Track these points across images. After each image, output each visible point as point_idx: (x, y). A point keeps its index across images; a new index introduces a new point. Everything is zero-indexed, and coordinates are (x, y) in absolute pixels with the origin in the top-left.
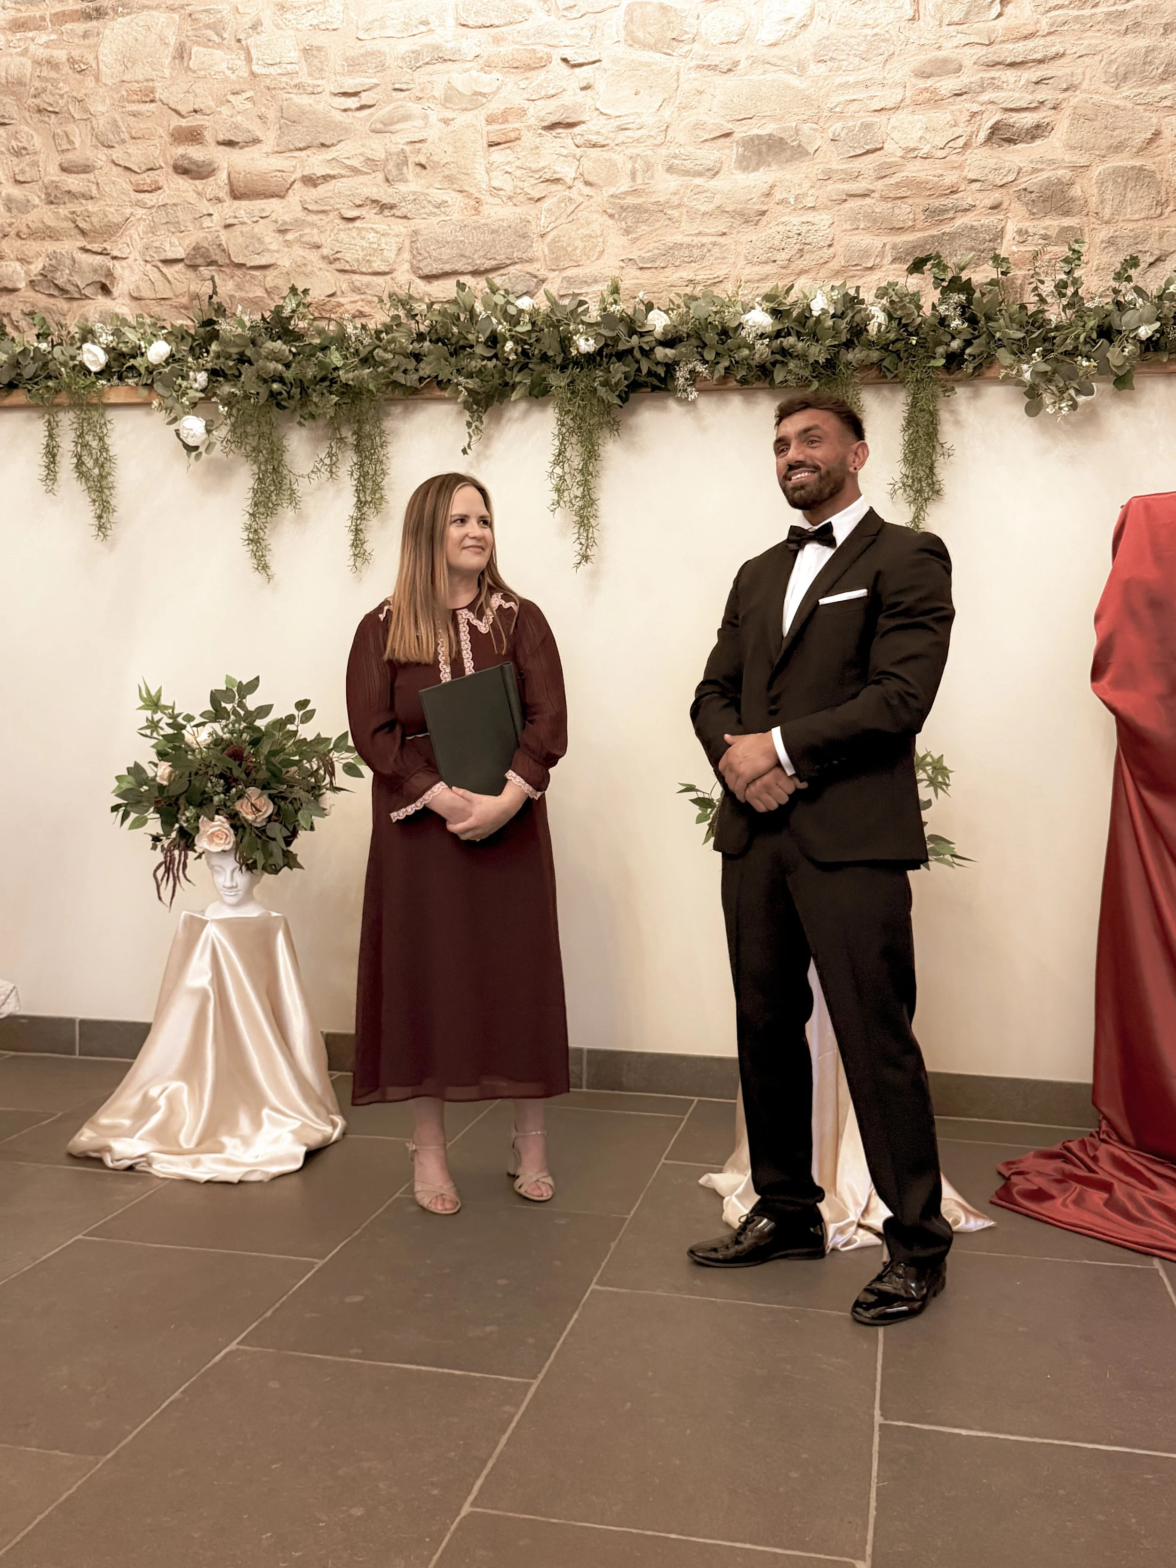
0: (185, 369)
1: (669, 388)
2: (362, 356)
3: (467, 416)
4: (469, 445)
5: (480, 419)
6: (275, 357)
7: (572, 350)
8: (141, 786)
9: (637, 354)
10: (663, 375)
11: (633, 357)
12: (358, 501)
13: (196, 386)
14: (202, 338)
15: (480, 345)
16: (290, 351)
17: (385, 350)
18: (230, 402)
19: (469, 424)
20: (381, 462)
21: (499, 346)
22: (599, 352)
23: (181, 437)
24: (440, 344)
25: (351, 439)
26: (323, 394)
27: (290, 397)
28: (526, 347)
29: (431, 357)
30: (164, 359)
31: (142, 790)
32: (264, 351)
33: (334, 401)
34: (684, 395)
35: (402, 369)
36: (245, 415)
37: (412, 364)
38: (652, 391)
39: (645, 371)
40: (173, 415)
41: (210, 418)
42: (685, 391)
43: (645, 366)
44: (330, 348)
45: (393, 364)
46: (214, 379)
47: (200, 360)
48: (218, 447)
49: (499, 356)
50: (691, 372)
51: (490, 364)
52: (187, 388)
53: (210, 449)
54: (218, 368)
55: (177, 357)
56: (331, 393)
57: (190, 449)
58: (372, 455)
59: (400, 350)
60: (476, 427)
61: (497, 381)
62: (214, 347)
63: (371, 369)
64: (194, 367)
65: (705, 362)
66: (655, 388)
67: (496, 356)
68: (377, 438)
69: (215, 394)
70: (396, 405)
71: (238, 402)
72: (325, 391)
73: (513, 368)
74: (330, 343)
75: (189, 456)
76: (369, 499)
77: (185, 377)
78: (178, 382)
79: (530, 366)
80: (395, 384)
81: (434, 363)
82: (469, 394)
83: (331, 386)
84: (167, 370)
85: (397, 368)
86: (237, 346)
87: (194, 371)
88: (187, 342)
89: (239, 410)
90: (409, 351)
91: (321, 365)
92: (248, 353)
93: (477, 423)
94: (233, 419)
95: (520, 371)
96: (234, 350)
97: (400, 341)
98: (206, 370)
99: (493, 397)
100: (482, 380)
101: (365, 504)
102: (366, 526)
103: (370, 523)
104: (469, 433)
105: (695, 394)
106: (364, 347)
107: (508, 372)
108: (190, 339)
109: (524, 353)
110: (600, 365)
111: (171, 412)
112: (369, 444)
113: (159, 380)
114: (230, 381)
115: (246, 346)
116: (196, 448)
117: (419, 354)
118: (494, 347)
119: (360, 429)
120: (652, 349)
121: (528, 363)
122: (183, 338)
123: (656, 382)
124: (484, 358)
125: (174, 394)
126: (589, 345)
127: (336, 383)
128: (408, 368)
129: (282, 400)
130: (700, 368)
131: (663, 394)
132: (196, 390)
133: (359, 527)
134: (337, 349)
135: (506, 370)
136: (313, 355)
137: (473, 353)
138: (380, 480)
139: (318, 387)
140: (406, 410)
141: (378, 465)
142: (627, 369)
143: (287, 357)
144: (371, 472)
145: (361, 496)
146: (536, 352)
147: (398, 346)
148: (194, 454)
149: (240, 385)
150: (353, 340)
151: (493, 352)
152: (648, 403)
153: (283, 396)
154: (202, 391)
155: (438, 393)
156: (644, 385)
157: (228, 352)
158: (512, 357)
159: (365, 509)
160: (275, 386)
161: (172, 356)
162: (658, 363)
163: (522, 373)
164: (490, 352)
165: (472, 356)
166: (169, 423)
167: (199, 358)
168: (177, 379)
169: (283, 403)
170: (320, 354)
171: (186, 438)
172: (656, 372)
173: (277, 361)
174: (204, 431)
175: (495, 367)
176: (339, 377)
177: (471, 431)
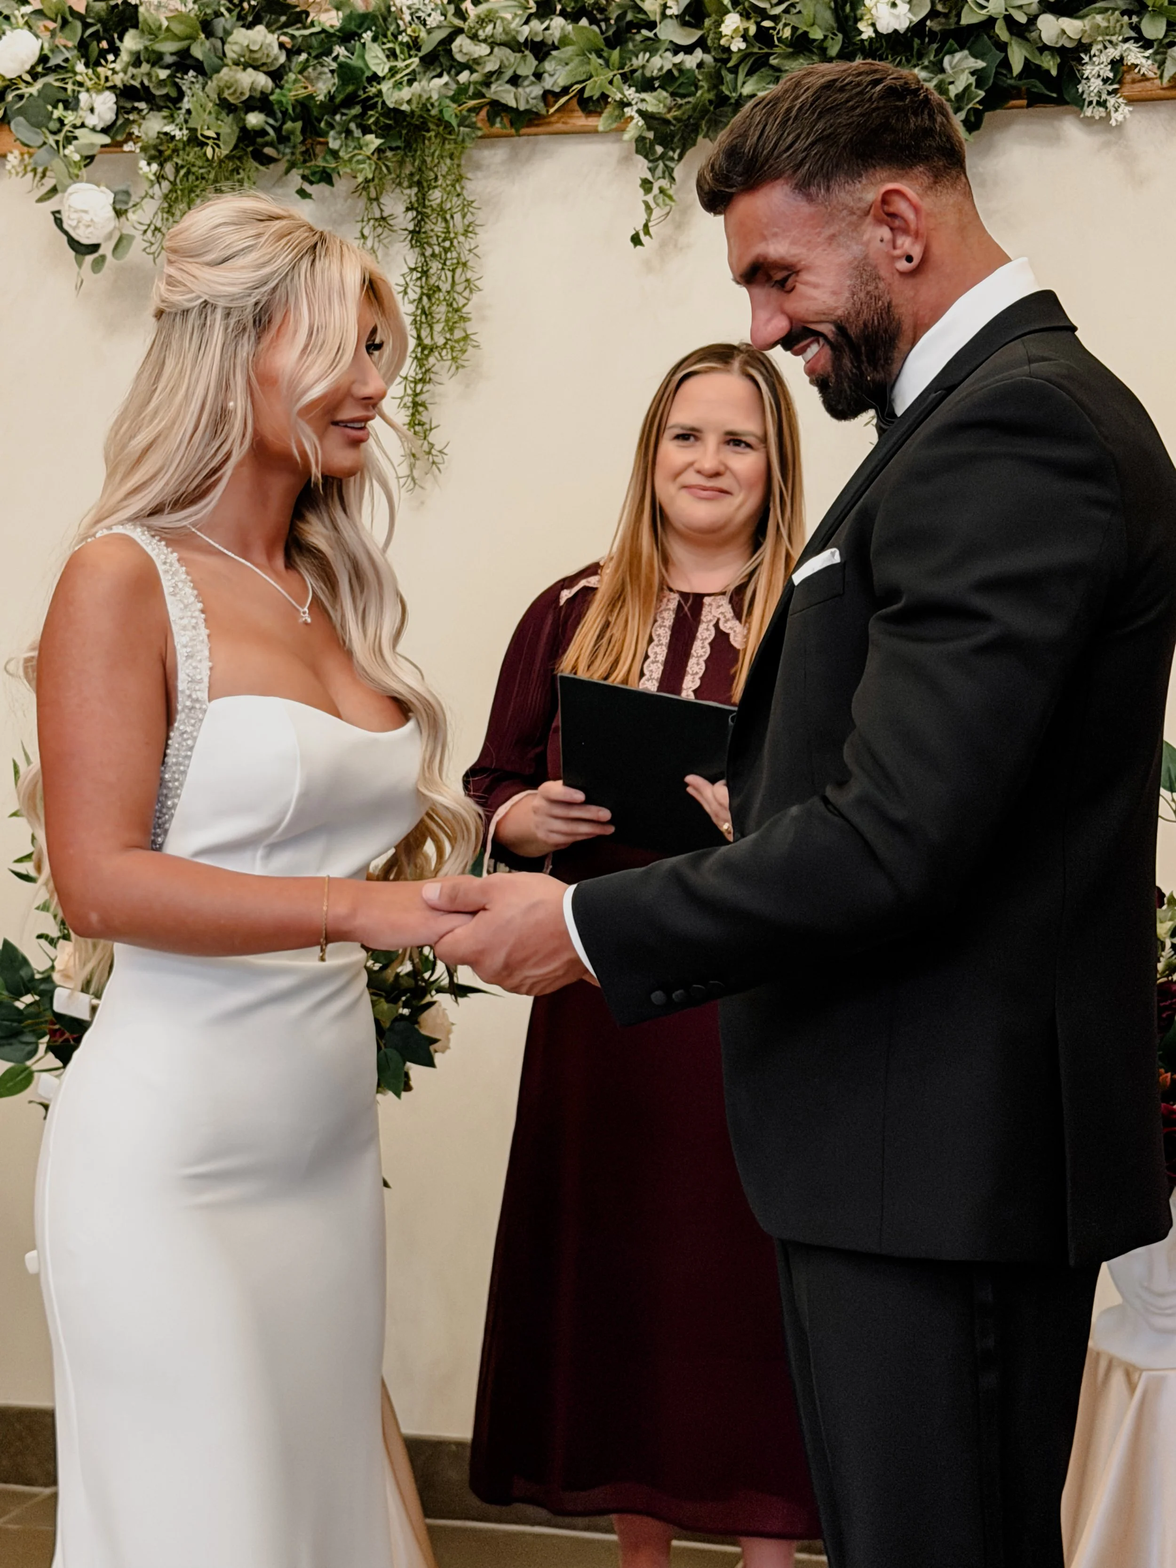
0: (70, 87)
1: (1067, 98)
2: (425, 50)
3: (641, 167)
4: (646, 226)
5: (669, 173)
6: (249, 62)
7: (861, 26)
8: (18, 995)
9: (1001, 31)
10: (1054, 73)
11: (990, 38)
12: (419, 345)
13: (92, 120)
14: (100, 20)
15: (668, 21)
16: (282, 46)
17: (474, 37)
18: (161, 152)
19: (646, 185)
20: (465, 264)
21: (707, 22)
22: (917, 29)
23: (66, 226)
24: (584, 22)
25: (404, 220)
26: (349, 133)
27: (283, 138)
28: (767, 24)
29: (568, 51)
30: (28, 67)
31: (20, 1005)
32: (232, 51)
33: (373, 147)
34: (1100, 112)
35: (508, 74)
36: (191, 178)
37: (527, 66)
38: (1029, 106)
39: (1017, 66)
40: (49, 183)
41: (123, 187)
42: (1102, 104)
43: (1017, 57)
44: (360, 37)
45: (491, 66)
46: (128, 105)
47: (100, 69)
48: (138, 243)
49: (709, 42)
50: (1117, 64)
51: (690, 61)
52: (75, 127)
53: (120, 249)
54: (136, 84)
55: (52, 63)
56: (366, 130)
57: (81, 249)
58: (446, 250)
59: (504, 38)
60: (662, 191)
61: (703, 94)
62: (131, 42)
63: (446, 78)
64: (89, 84)
65: (1146, 44)
66: (1035, 100)
67: (701, 43)
68: (458, 217)
69: (130, 137)
70: (493, 146)
71: (175, 151)
72: (353, 126)
73: (737, 66)
74: (360, 26)
75: (80, 264)
76: (441, 341)
77: (71, 104)
78: (56, 114)
79: (773, 61)
80: (497, 108)
81: (577, 60)
82: (646, 123)
83: (363, 115)
84: (34, 90)
85: (499, 72)
86: (177, 38)
87: (88, 90)
88: (74, 31)
89: (178, 168)
90: (522, 39)
91: (346, 73)
92: (197, 52)
93: (664, 183)
94: (166, 185)
95: (750, 73)
96: (168, 47)
97: (503, 19)
98: (113, 88)
99: (696, 130)
100: (673, 94)
101: (431, 350)
102: (433, 395)
103: (439, 389)
104: (646, 204)
105: (1125, 110)
106: (429, 32)
107: (728, 77)
108: (78, 25)
109: (763, 36)
110: (920, 56)
111: (44, 175)
112: (439, 228)
113: (21, 112)
114: (159, 109)
115: (193, 38)
116: (95, 248)
117: (543, 43)
118: (697, 23)
119: (422, 198)
120: (1033, 20)
121: (769, 55)
122: (65, 23)
123: (1040, 88)
124: (677, 49)
125: (51, 140)
126: (898, 17)
127: (374, 106)
128: (519, 72)
129: (267, 144)
130: (1135, 55)
131: (1051, 109)
132: (94, 130)
133: (419, 399)
134: (375, 39)
135: (724, 72)
136: (328, 52)
137: (656, 39)
138: (462, 301)
139: (338, 117)
140: (514, 157)
141: (459, 271)
142: (980, 64)
143: (276, 59)
144: (445, 287)
145: (424, 334)
146: (787, 33)
147: (499, 29)
148: (89, 258)
149: (180, 119)
150: (407, 18)
151: (697, 34)
152: (1017, 128)
153: (267, 138)
154: (105, 131)
155: (580, 120)
156: (1011, 93)
157: (154, 51)
158: (738, 45)
159: (432, 360)
160: (254, 119)
161: (43, 59)
162: (1044, 48)
163: (755, 78)
164: (689, 36)
165: (652, 46)
166: (40, 200)
167: (98, 64)
168: (55, 107)
169: (268, 151)
170: (339, 50)
171: (75, 228)
172: (1039, 67)
173: (256, 68)
174: (112, 214)
175: (700, 65)
176: (380, 93)
177: (649, 198)
